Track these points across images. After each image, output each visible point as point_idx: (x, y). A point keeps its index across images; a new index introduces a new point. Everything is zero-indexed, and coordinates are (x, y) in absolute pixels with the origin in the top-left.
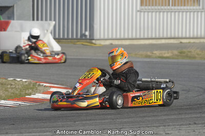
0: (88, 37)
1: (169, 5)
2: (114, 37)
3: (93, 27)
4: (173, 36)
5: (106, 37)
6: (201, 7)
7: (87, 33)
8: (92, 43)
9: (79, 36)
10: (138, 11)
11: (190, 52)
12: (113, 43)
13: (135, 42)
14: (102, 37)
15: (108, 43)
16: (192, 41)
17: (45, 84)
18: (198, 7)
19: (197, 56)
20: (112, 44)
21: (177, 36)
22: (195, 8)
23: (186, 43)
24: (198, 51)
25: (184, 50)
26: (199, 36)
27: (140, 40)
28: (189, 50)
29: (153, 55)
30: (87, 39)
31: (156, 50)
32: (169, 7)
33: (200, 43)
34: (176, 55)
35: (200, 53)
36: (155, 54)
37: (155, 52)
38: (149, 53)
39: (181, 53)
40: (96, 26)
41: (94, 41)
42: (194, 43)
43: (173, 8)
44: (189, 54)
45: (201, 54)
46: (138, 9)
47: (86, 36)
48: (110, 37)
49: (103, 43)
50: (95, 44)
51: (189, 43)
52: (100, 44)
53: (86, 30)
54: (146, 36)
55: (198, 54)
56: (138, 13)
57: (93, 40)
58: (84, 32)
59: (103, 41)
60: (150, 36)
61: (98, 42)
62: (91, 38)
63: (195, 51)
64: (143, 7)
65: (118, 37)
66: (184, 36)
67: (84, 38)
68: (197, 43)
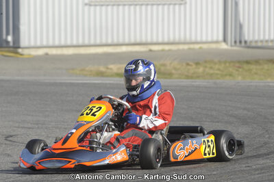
0: (11, 44)
3: (18, 29)
7: (10, 38)
8: (17, 53)
10: (86, 4)
11: (164, 65)
12: (50, 53)
13: (82, 51)
15: (41, 52)
16: (167, 47)
19: (173, 71)
20: (47, 54)
23: (158, 51)
24: (176, 64)
26: (177, 40)
27: (88, 48)
28: (162, 62)
29: (109, 71)
30: (10, 47)
31: (113, 64)
33: (179, 50)
35: (178, 67)
36: (111, 69)
37: (111, 66)
38: (102, 69)
40: (23, 28)
41: (20, 50)
42: (170, 50)
44: (162, 68)
45: (179, 69)
46: (86, 1)
47: (8, 42)
48: (45, 43)
49: (34, 53)
50: (22, 55)
51: (163, 50)
52: (29, 55)
53: (8, 34)
54: (98, 42)
55: (175, 69)
56: (87, 8)
57: (19, 47)
58: (4, 37)
59: (34, 50)
61: (26, 52)
63: (171, 64)
65: (57, 43)
66: (155, 40)
67: (4, 45)
68: (174, 51)
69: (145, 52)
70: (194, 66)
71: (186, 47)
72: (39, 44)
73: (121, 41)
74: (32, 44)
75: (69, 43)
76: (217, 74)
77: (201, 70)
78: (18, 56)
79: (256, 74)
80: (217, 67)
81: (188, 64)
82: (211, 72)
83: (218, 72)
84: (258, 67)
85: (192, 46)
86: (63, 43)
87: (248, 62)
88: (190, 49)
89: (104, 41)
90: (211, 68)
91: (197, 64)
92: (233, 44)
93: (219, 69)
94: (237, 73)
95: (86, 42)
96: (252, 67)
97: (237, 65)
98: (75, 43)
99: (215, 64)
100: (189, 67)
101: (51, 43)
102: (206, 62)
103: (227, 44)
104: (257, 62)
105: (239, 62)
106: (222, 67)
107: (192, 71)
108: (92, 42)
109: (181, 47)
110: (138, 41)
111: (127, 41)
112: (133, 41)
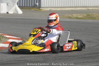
0: (38, 6)
3: (41, 0)
7: (37, 4)
8: (40, 9)
9: (33, 5)
11: (93, 15)
13: (64, 9)
15: (48, 9)
16: (94, 8)
20: (51, 10)
21: (86, 6)
23: (91, 10)
25: (90, 14)
26: (98, 6)
28: (92, 14)
31: (75, 14)
34: (85, 17)
35: (98, 15)
36: (74, 16)
37: (74, 15)
38: (70, 16)
39: (88, 15)
41: (41, 8)
42: (95, 9)
44: (92, 16)
47: (37, 5)
48: (50, 6)
49: (46, 9)
50: (41, 10)
51: (93, 9)
52: (44, 10)
53: (37, 2)
55: (97, 16)
57: (41, 7)
58: (35, 3)
61: (43, 9)
62: (40, 7)
63: (96, 14)
66: (90, 6)
67: (35, 6)
68: (97, 10)
69: (86, 10)
72: (48, 6)
73: (78, 6)
74: (45, 6)
75: (59, 6)
78: (40, 10)
86: (56, 6)
89: (71, 6)
95: (65, 6)
98: (61, 6)
101: (52, 6)
108: (67, 6)
110: (84, 6)
111: (80, 6)
112: (82, 6)
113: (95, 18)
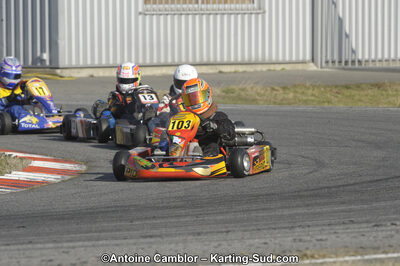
0: (48, 63)
1: (197, 2)
2: (96, 63)
3: (57, 44)
4: (205, 60)
5: (81, 63)
6: (256, 5)
7: (46, 56)
8: (56, 75)
9: (30, 63)
10: (140, 13)
11: (243, 90)
12: (95, 75)
14: (74, 63)
15: (84, 73)
16: (241, 69)
17: (15, 154)
18: (250, 6)
20: (92, 76)
21: (212, 60)
22: (244, 6)
23: (230, 73)
24: (258, 88)
25: (233, 87)
26: (253, 59)
28: (241, 86)
30: (46, 67)
32: (196, 6)
33: (256, 72)
34: (219, 96)
35: (262, 92)
39: (227, 92)
40: (63, 43)
41: (58, 71)
42: (244, 72)
43: (203, 6)
44: (243, 93)
45: (264, 95)
46: (140, 10)
47: (44, 61)
48: (89, 63)
49: (76, 74)
50: (61, 77)
51: (235, 72)
52: (71, 77)
53: (43, 50)
54: (155, 61)
55: (258, 94)
56: (140, 17)
57: (58, 68)
58: (39, 54)
59: (76, 70)
60: (162, 61)
61: (66, 73)
63: (252, 88)
64: (149, 6)
65: (104, 63)
66: (225, 60)
67: (39, 65)
68: (250, 73)
69: (214, 74)
70: (281, 91)
71: (264, 68)
76: (313, 101)
77: (291, 95)
78: (57, 78)
79: (360, 100)
80: (310, 92)
81: (273, 89)
82: (305, 98)
83: (313, 98)
84: (362, 93)
85: (272, 67)
86: (111, 63)
87: (347, 87)
88: (269, 70)
90: (303, 93)
91: (284, 88)
92: (324, 64)
93: (313, 95)
94: (336, 99)
96: (353, 92)
97: (335, 90)
99: (308, 89)
100: (275, 92)
102: (295, 86)
103: (316, 65)
104: (358, 86)
105: (336, 87)
106: (316, 92)
107: (280, 97)
108: (148, 62)
109: (259, 68)
113: (254, 101)
